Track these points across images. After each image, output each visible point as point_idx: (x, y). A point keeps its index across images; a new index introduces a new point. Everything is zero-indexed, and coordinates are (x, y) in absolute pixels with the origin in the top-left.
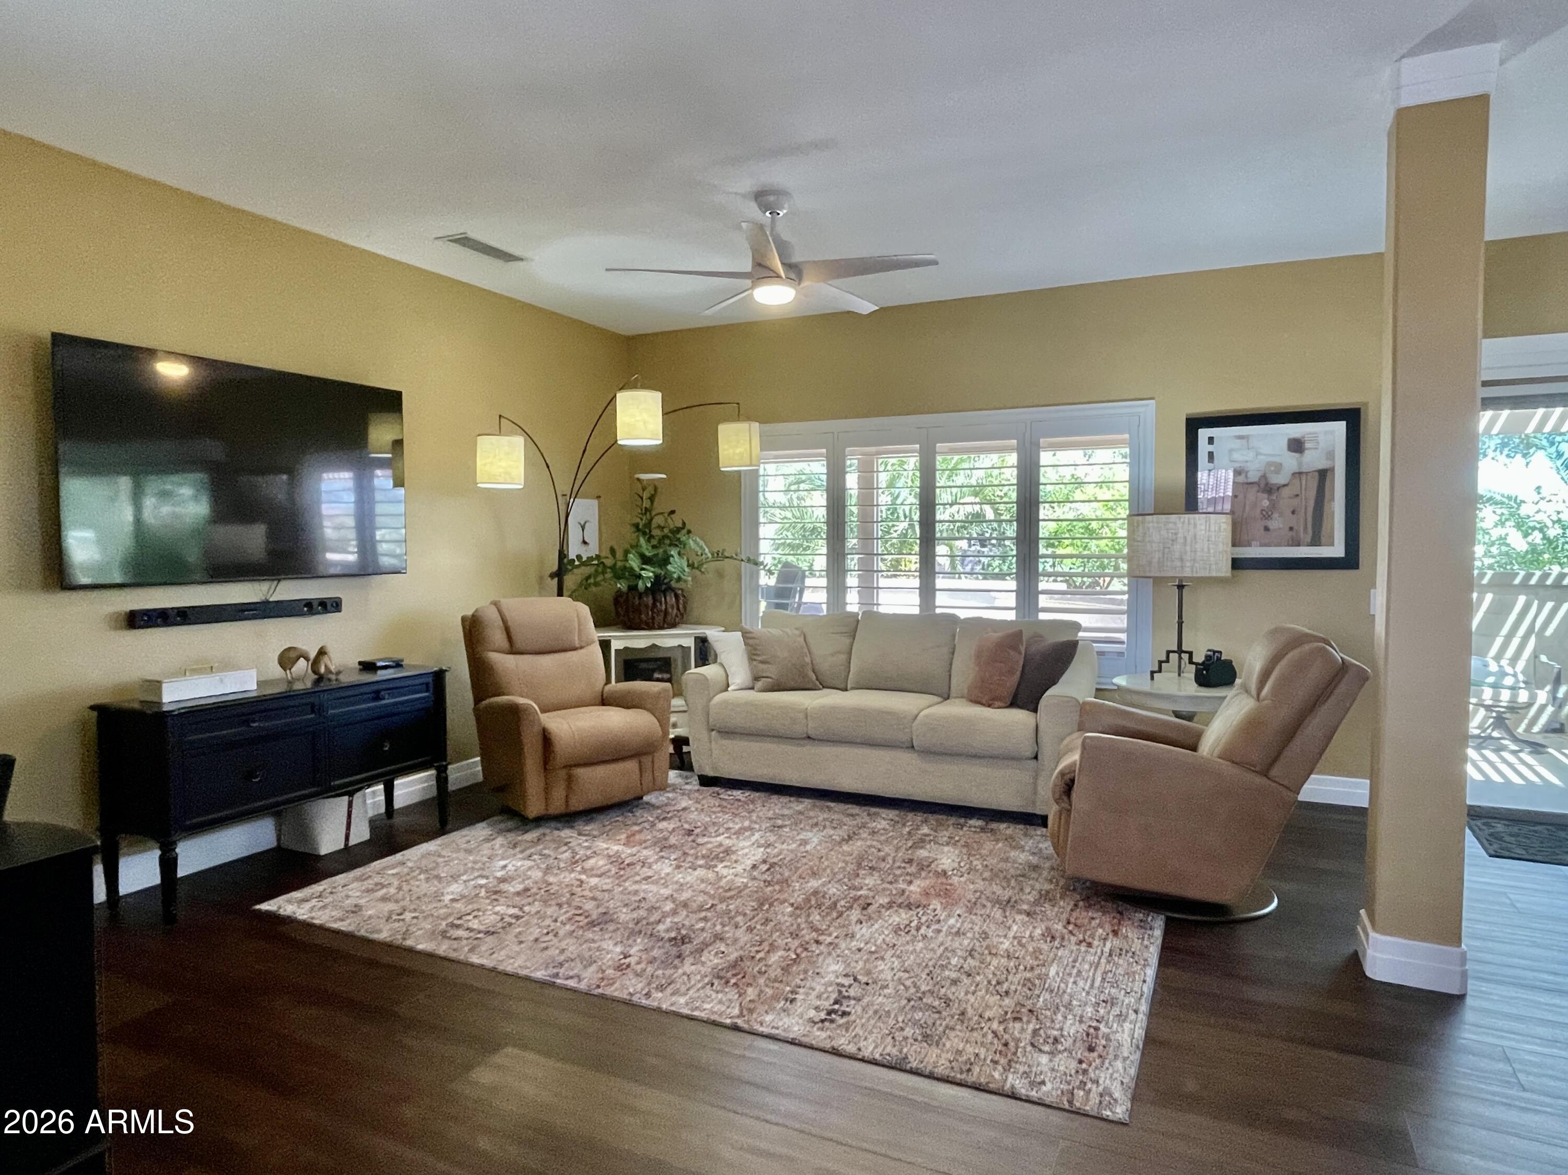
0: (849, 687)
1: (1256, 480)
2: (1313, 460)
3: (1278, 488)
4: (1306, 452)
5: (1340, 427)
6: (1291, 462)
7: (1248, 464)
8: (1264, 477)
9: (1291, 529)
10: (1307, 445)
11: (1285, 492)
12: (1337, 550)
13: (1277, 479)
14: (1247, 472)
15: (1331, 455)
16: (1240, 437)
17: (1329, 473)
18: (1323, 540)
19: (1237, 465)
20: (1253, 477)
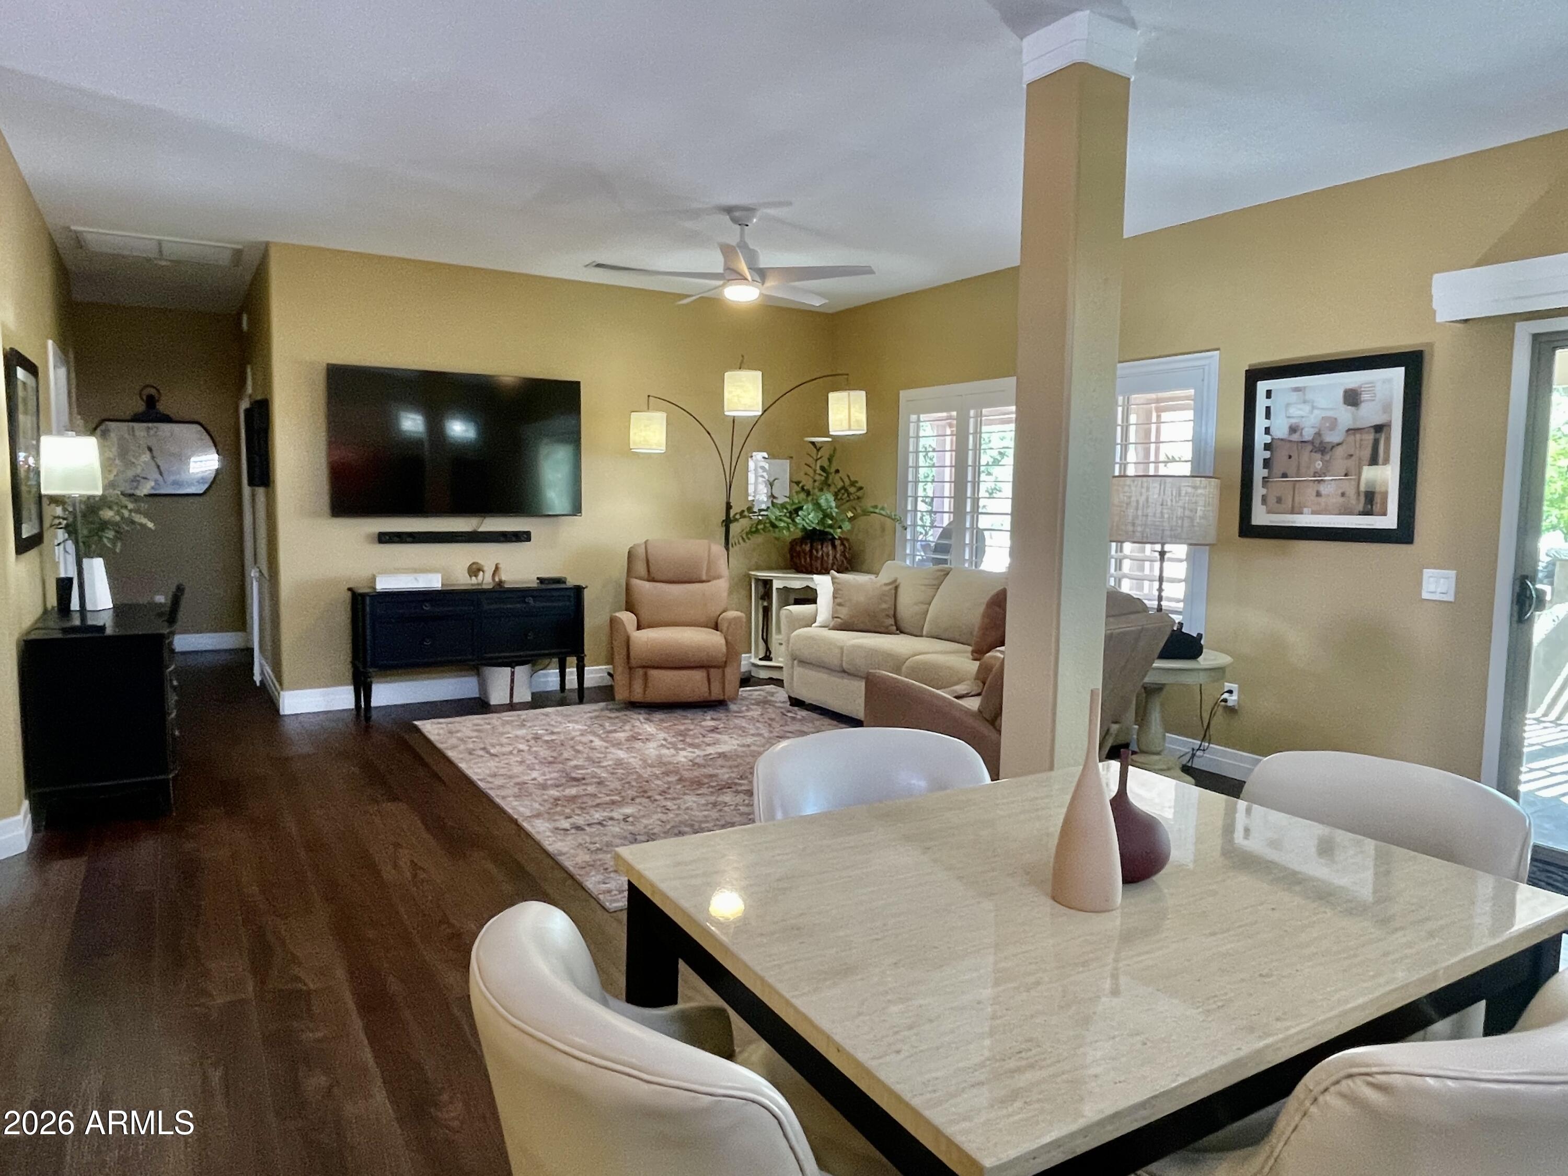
0: (924, 633)
1: (1310, 438)
2: (1369, 414)
3: (1333, 447)
4: (1363, 405)
5: (1398, 373)
6: (1345, 416)
7: (1304, 419)
8: (1318, 434)
9: (1343, 494)
10: (1365, 396)
11: (1339, 451)
12: (1389, 521)
13: (1332, 438)
14: (1302, 429)
15: (1387, 408)
16: (1297, 389)
17: (1385, 429)
18: (1377, 507)
19: (1293, 421)
20: (1308, 434)
